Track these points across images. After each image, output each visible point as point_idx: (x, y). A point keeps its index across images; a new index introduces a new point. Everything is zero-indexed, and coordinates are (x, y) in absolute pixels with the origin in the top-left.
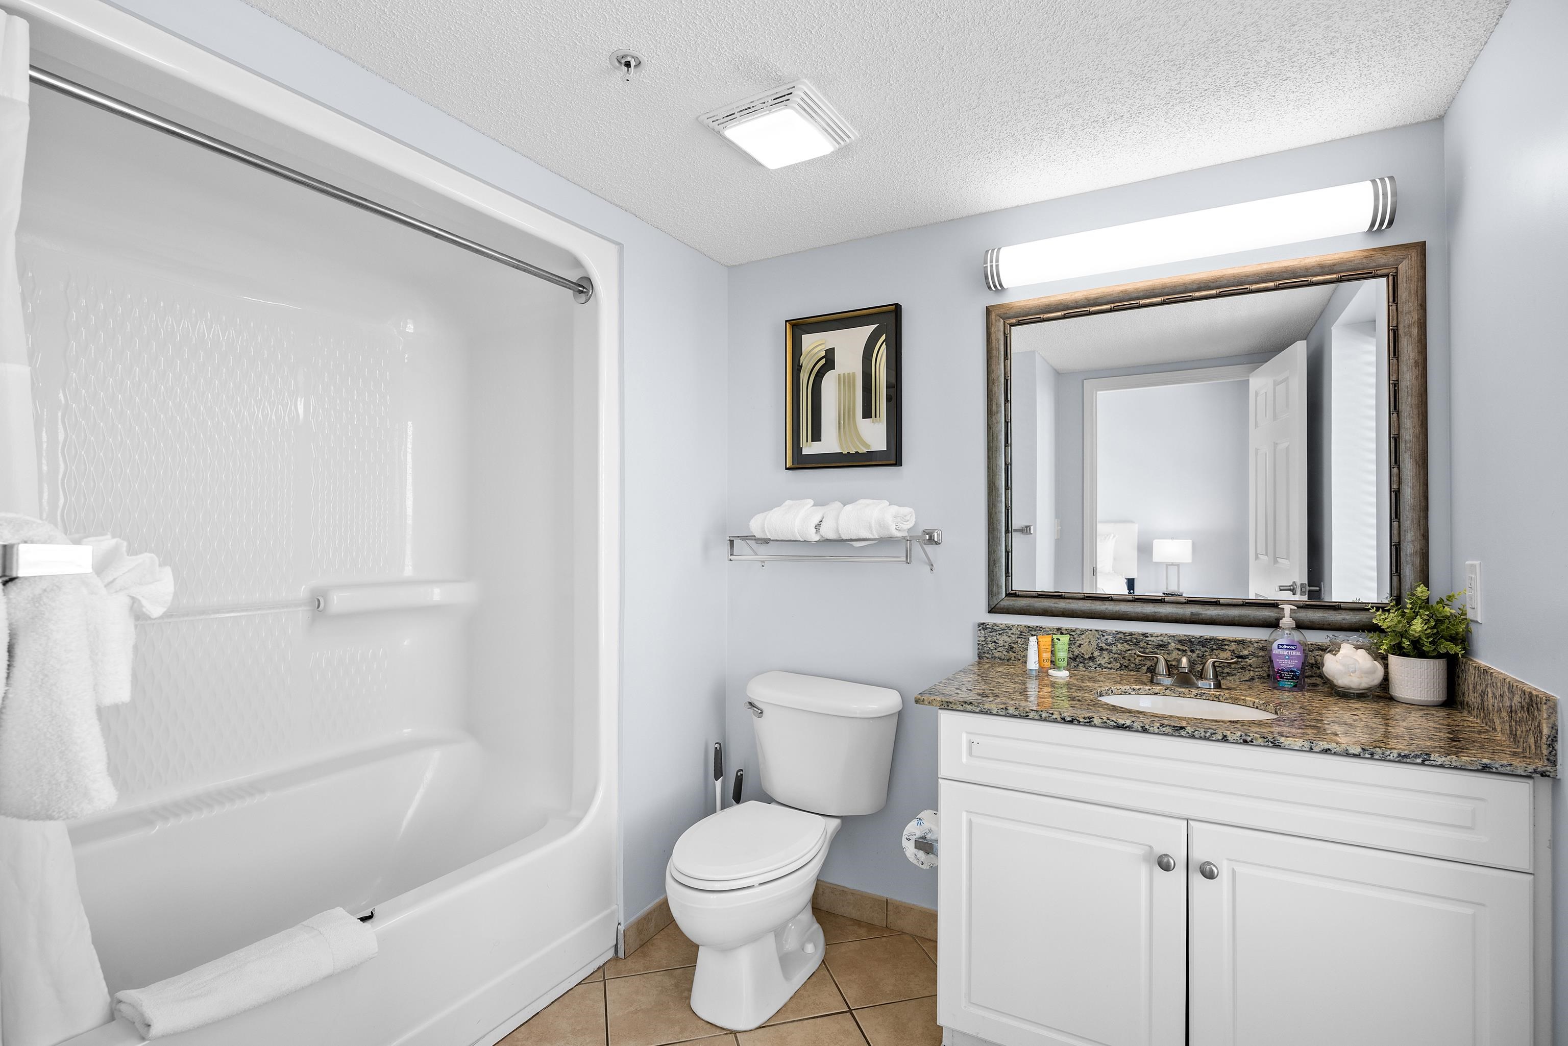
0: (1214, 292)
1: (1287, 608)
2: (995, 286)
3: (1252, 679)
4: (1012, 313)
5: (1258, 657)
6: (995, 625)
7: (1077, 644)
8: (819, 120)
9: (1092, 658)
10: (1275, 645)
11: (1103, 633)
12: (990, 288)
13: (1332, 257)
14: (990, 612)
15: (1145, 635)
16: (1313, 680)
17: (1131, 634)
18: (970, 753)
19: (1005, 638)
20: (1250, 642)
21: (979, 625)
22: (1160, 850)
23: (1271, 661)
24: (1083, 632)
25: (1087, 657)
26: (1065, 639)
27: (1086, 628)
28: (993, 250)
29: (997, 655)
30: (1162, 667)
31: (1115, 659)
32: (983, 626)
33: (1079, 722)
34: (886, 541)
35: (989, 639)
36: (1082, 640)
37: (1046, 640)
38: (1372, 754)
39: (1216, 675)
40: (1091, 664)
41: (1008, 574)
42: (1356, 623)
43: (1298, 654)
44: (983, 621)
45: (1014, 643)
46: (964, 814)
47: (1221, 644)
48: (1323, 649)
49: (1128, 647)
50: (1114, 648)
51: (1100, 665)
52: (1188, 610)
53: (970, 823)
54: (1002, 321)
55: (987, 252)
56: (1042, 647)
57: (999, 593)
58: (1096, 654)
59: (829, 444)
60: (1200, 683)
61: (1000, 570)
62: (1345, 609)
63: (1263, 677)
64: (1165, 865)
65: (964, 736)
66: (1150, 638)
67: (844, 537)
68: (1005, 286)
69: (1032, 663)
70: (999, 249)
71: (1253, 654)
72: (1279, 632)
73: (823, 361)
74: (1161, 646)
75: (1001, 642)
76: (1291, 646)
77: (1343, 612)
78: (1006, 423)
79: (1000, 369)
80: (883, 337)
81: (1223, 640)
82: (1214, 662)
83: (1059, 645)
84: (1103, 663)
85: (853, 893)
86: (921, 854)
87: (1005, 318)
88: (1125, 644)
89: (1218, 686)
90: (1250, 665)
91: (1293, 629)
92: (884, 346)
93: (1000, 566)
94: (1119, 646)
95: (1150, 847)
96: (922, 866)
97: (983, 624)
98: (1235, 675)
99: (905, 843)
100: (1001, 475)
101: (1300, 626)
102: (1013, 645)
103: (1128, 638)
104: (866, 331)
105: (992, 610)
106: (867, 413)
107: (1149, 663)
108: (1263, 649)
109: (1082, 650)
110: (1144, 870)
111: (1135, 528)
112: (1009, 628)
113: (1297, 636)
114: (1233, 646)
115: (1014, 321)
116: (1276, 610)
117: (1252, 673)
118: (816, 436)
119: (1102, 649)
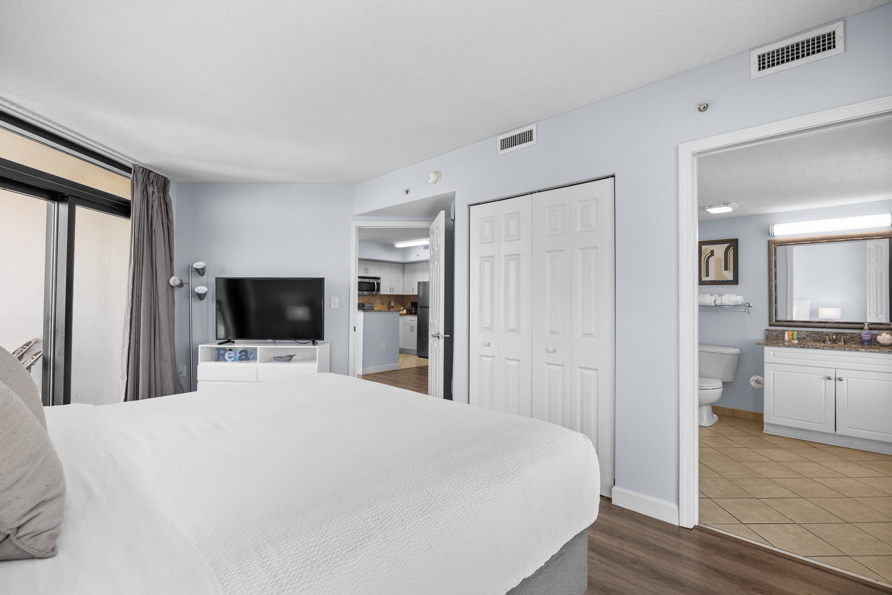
0: (843, 240)
1: (866, 324)
2: (772, 235)
3: (856, 343)
4: (777, 242)
5: (858, 337)
6: (772, 329)
7: (800, 335)
8: (733, 206)
9: (804, 338)
10: (862, 334)
11: (808, 331)
12: (770, 235)
13: (880, 232)
14: (770, 326)
15: (822, 332)
16: (875, 343)
17: (817, 332)
18: (774, 356)
19: (775, 333)
20: (855, 333)
21: (766, 330)
22: (827, 376)
23: (862, 338)
24: (801, 331)
25: (803, 338)
26: (796, 333)
27: (802, 330)
28: (772, 225)
29: (772, 338)
30: (827, 339)
31: (812, 339)
32: (767, 330)
33: (805, 347)
34: (736, 306)
35: (770, 333)
36: (801, 333)
37: (790, 333)
38: (882, 352)
39: (844, 341)
40: (804, 340)
41: (776, 315)
42: (887, 328)
43: (870, 336)
44: (767, 328)
45: (778, 334)
46: (772, 371)
47: (846, 334)
48: (877, 335)
49: (816, 335)
50: (812, 336)
51: (807, 340)
52: (836, 325)
53: (774, 373)
54: (774, 245)
55: (770, 225)
56: (789, 335)
57: (773, 320)
58: (806, 337)
59: (712, 277)
60: (839, 343)
61: (773, 314)
62: (884, 324)
63: (859, 343)
64: (829, 378)
65: (772, 352)
66: (823, 333)
67: (723, 305)
68: (775, 235)
69: (786, 338)
70: (774, 225)
71: (856, 337)
72: (863, 331)
73: (710, 254)
74: (827, 335)
75: (774, 334)
76: (868, 334)
77: (884, 325)
78: (775, 273)
79: (773, 258)
80: (732, 248)
81: (847, 333)
82: (843, 338)
83: (794, 334)
84: (808, 339)
85: (721, 408)
86: (757, 384)
87: (775, 243)
88: (815, 334)
89: (845, 344)
90: (855, 339)
91: (868, 329)
92: (732, 250)
93: (773, 313)
94: (813, 335)
95: (825, 375)
96: (757, 387)
97: (767, 329)
98: (850, 342)
99: (751, 382)
100: (773, 288)
101: (870, 329)
102: (778, 335)
103: (816, 333)
104: (726, 245)
105: (770, 325)
106: (726, 269)
107: (823, 340)
108: (859, 335)
109: (801, 336)
110: (823, 381)
111: (809, 302)
112: (776, 330)
113: (869, 331)
114: (850, 334)
115: (778, 245)
116: (863, 325)
117: (856, 342)
118: (707, 275)
119: (808, 336)
